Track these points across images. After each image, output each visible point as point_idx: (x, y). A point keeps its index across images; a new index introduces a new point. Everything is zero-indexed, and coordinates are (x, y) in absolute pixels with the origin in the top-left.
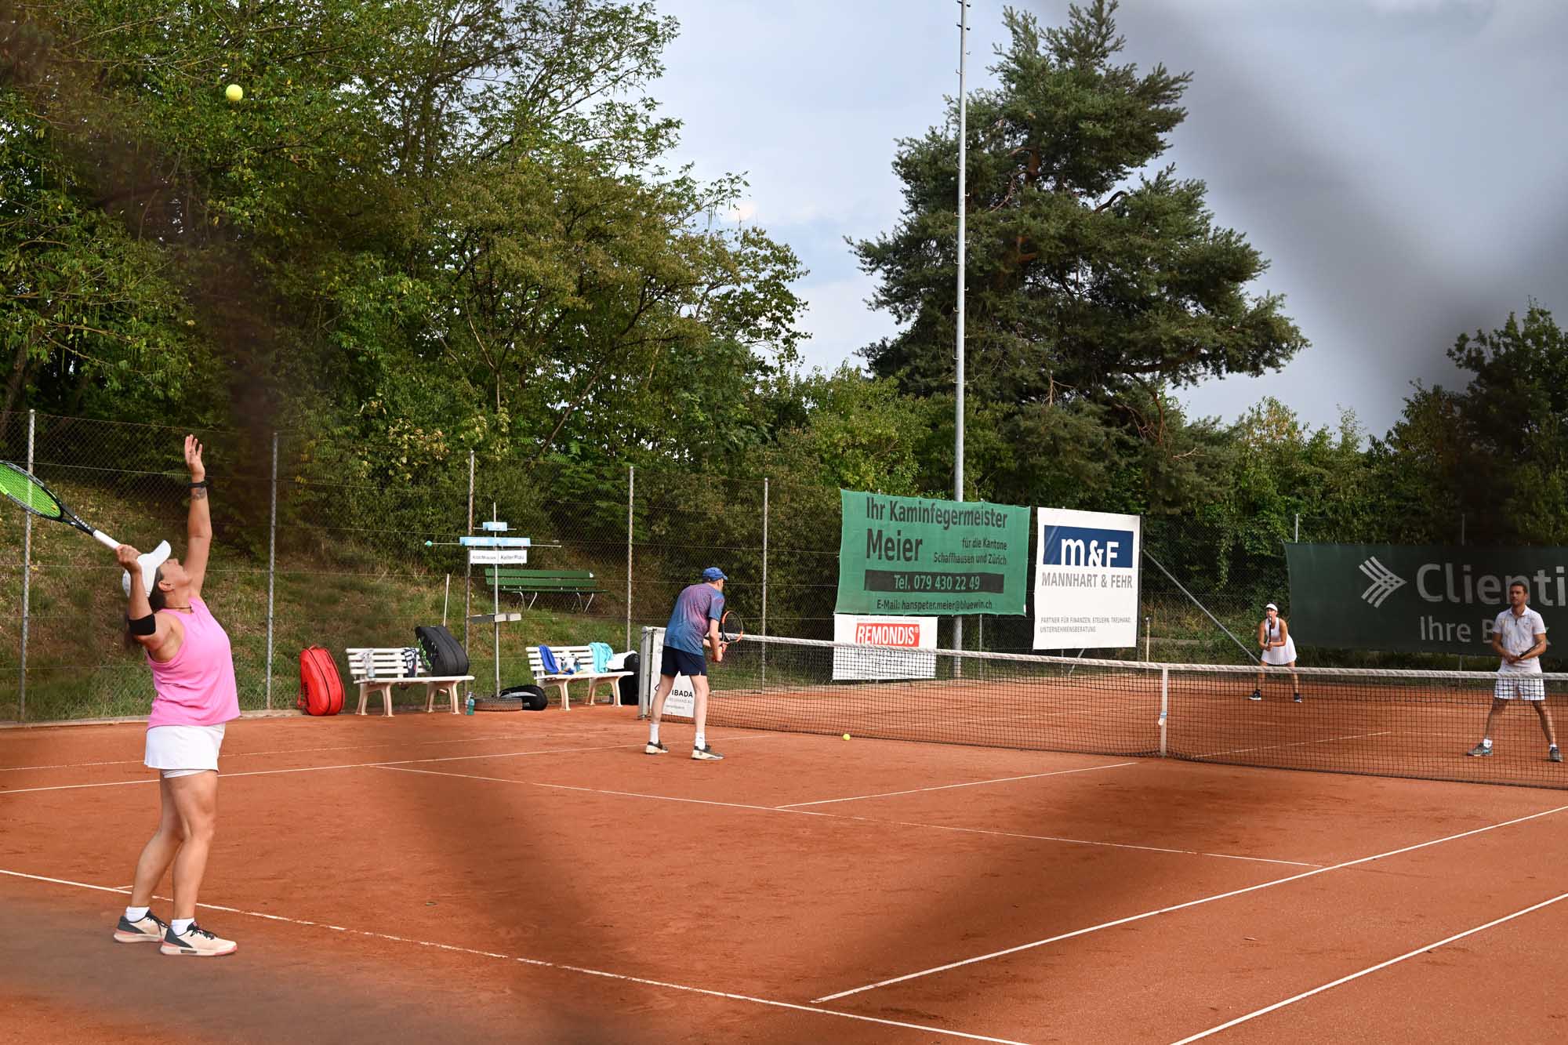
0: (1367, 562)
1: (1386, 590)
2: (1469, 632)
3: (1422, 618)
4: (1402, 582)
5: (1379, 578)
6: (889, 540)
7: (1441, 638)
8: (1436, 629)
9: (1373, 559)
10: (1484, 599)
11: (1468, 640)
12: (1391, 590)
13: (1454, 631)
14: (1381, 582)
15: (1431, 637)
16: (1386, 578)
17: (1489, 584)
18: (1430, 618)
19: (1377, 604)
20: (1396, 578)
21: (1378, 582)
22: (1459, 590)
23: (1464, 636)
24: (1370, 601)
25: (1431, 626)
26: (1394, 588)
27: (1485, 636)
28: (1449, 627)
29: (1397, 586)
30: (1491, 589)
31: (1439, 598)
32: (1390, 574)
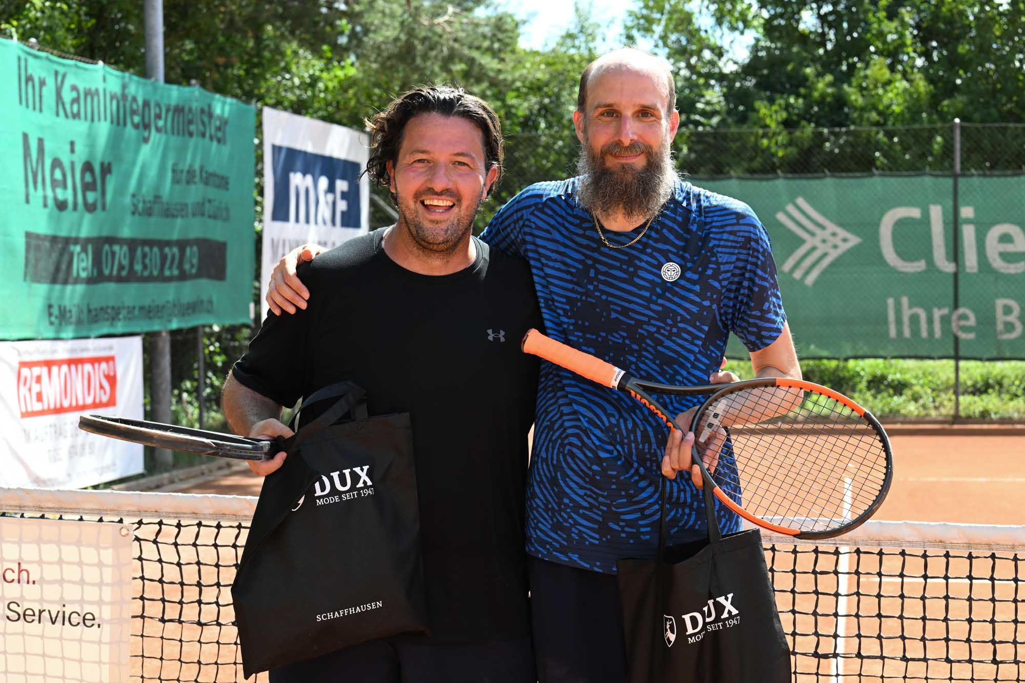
0: (790, 208)
1: (825, 255)
2: (972, 321)
3: (891, 301)
4: (854, 240)
5: (813, 234)
6: (56, 163)
7: (924, 334)
8: (914, 319)
9: (800, 201)
10: (998, 264)
11: (971, 336)
12: (834, 255)
13: (945, 320)
14: (816, 241)
15: (907, 333)
16: (826, 234)
17: (1006, 238)
18: (905, 301)
19: (810, 280)
20: (842, 233)
21: (810, 242)
22: (955, 252)
23: (965, 329)
24: (797, 275)
25: (907, 313)
26: (839, 251)
27: (1000, 327)
28: (937, 314)
29: (844, 247)
30: (1010, 248)
31: (920, 265)
32: (831, 227)
